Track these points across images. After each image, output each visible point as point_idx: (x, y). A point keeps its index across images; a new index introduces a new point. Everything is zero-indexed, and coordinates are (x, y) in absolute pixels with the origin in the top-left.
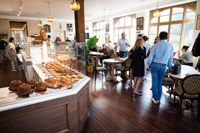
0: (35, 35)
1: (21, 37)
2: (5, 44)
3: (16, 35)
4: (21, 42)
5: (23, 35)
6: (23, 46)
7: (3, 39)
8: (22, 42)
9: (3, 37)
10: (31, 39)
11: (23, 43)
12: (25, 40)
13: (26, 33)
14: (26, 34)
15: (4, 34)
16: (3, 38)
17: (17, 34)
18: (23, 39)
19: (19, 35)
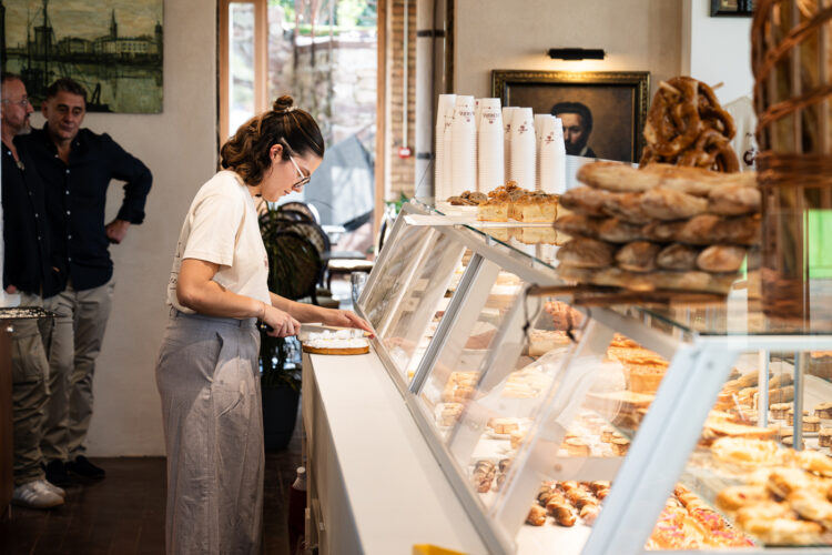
0: (556, 54)
1: (343, 92)
2: (116, 193)
3: (279, 65)
4: (336, 172)
5: (366, 61)
6: (352, 226)
7: (96, 123)
8: (343, 164)
9: (106, 88)
10: (499, 125)
11: (360, 175)
12: (397, 143)
13: (422, 22)
14: (421, 45)
15: (112, 48)
16: (96, 107)
17: (297, 52)
18: (368, 119)
19: (322, 67)
